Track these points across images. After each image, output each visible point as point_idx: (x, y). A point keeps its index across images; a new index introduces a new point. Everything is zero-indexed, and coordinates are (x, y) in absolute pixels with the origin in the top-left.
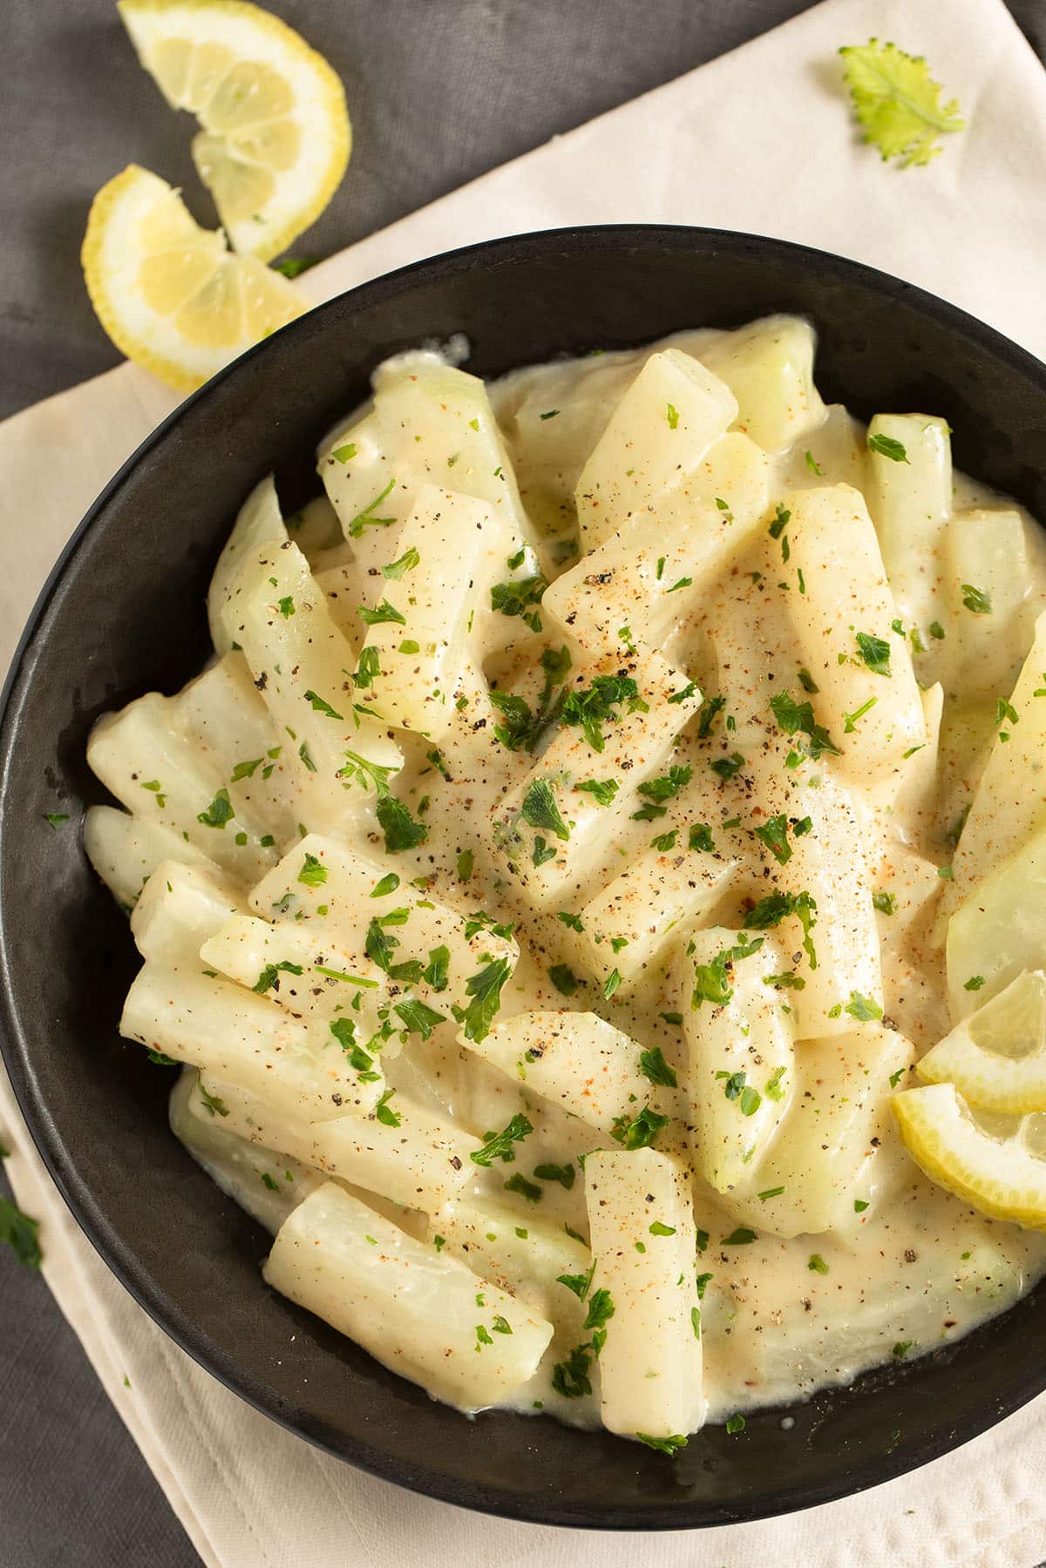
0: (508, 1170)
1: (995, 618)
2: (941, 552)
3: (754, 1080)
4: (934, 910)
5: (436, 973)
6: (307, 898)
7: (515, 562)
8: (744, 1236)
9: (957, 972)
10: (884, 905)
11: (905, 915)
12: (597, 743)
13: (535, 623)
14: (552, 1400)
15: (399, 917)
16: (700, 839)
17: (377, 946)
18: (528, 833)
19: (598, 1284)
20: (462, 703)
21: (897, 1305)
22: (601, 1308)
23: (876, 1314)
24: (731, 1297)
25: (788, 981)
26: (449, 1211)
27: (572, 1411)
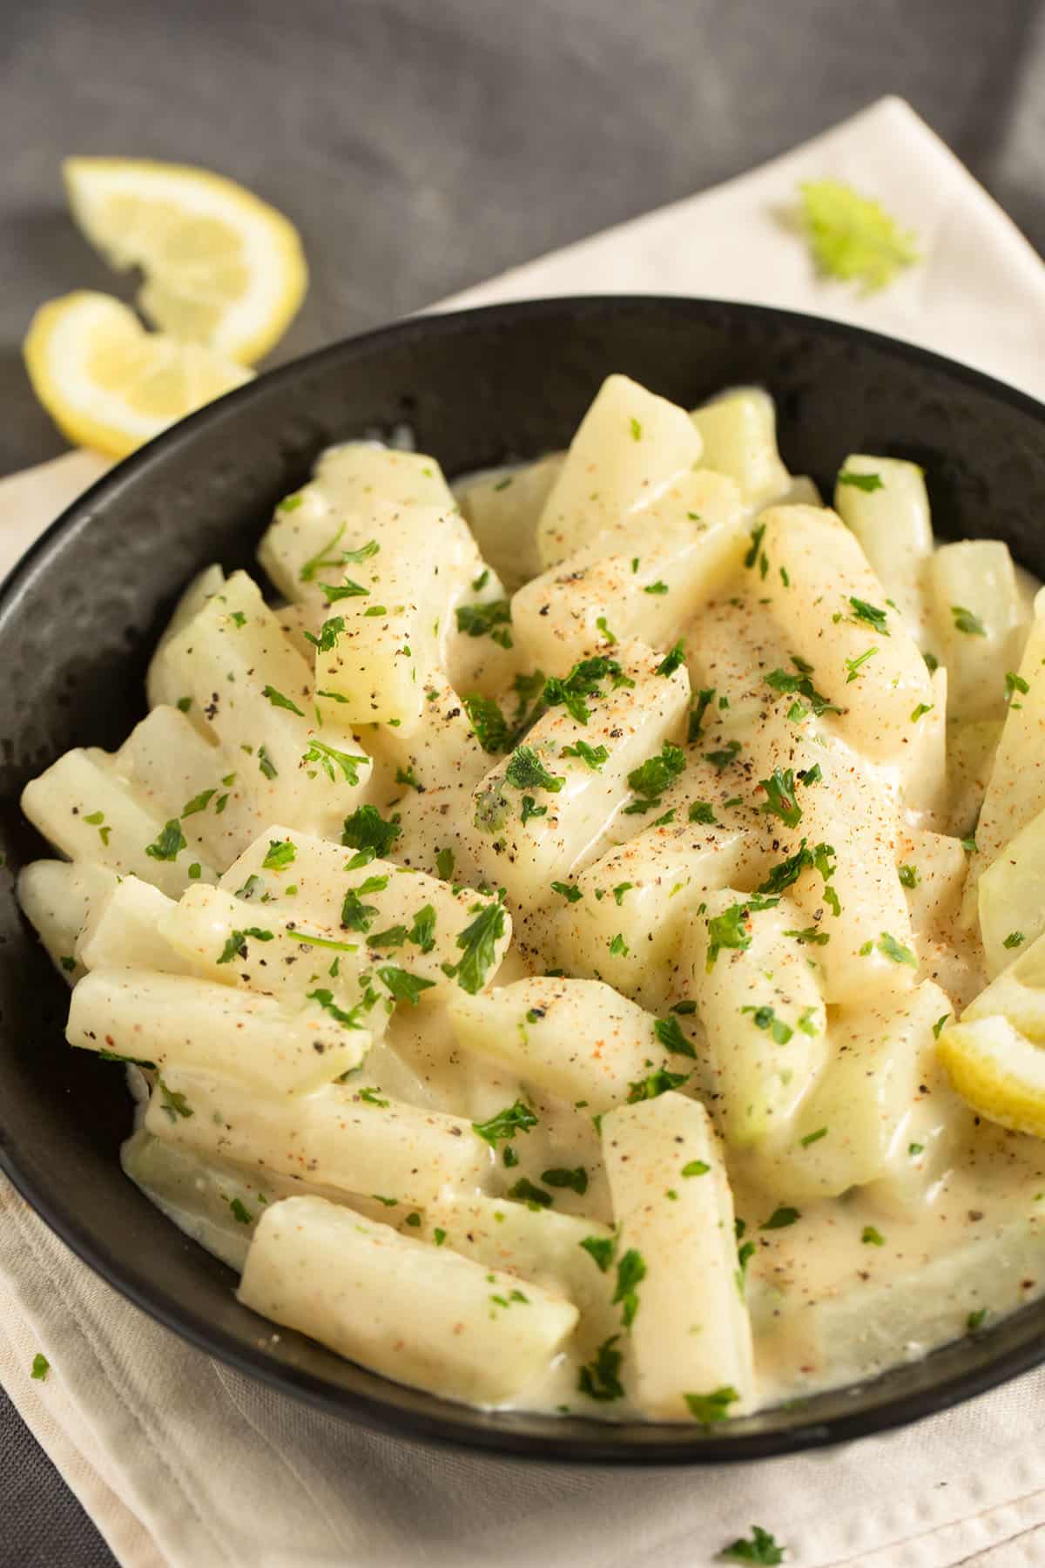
0: (512, 1177)
1: (991, 636)
2: (926, 584)
3: (783, 1015)
4: (961, 887)
5: (422, 933)
6: (270, 881)
7: (479, 585)
8: (785, 1216)
10: (908, 881)
11: (931, 889)
12: (581, 717)
13: (506, 641)
14: (580, 1404)
15: (376, 884)
16: (701, 814)
17: (353, 915)
18: (514, 796)
19: (624, 1246)
20: (433, 696)
21: (969, 1256)
22: (631, 1271)
23: (944, 1270)
24: (776, 1281)
25: (812, 936)
26: (449, 1196)
27: (610, 1411)
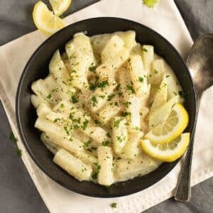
0: (87, 148)
1: (159, 74)
2: (152, 65)
3: (122, 138)
4: (148, 115)
5: (79, 121)
6: (61, 110)
7: (92, 64)
8: (119, 158)
9: (150, 124)
10: (141, 114)
11: (143, 116)
12: (102, 90)
13: (95, 73)
14: (92, 179)
15: (74, 113)
16: (116, 104)
17: (71, 117)
18: (92, 102)
19: (99, 164)
20: (84, 84)
22: (99, 167)
23: (136, 170)
24: (117, 166)
25: (127, 124)
26: (79, 153)
27: (94, 181)
